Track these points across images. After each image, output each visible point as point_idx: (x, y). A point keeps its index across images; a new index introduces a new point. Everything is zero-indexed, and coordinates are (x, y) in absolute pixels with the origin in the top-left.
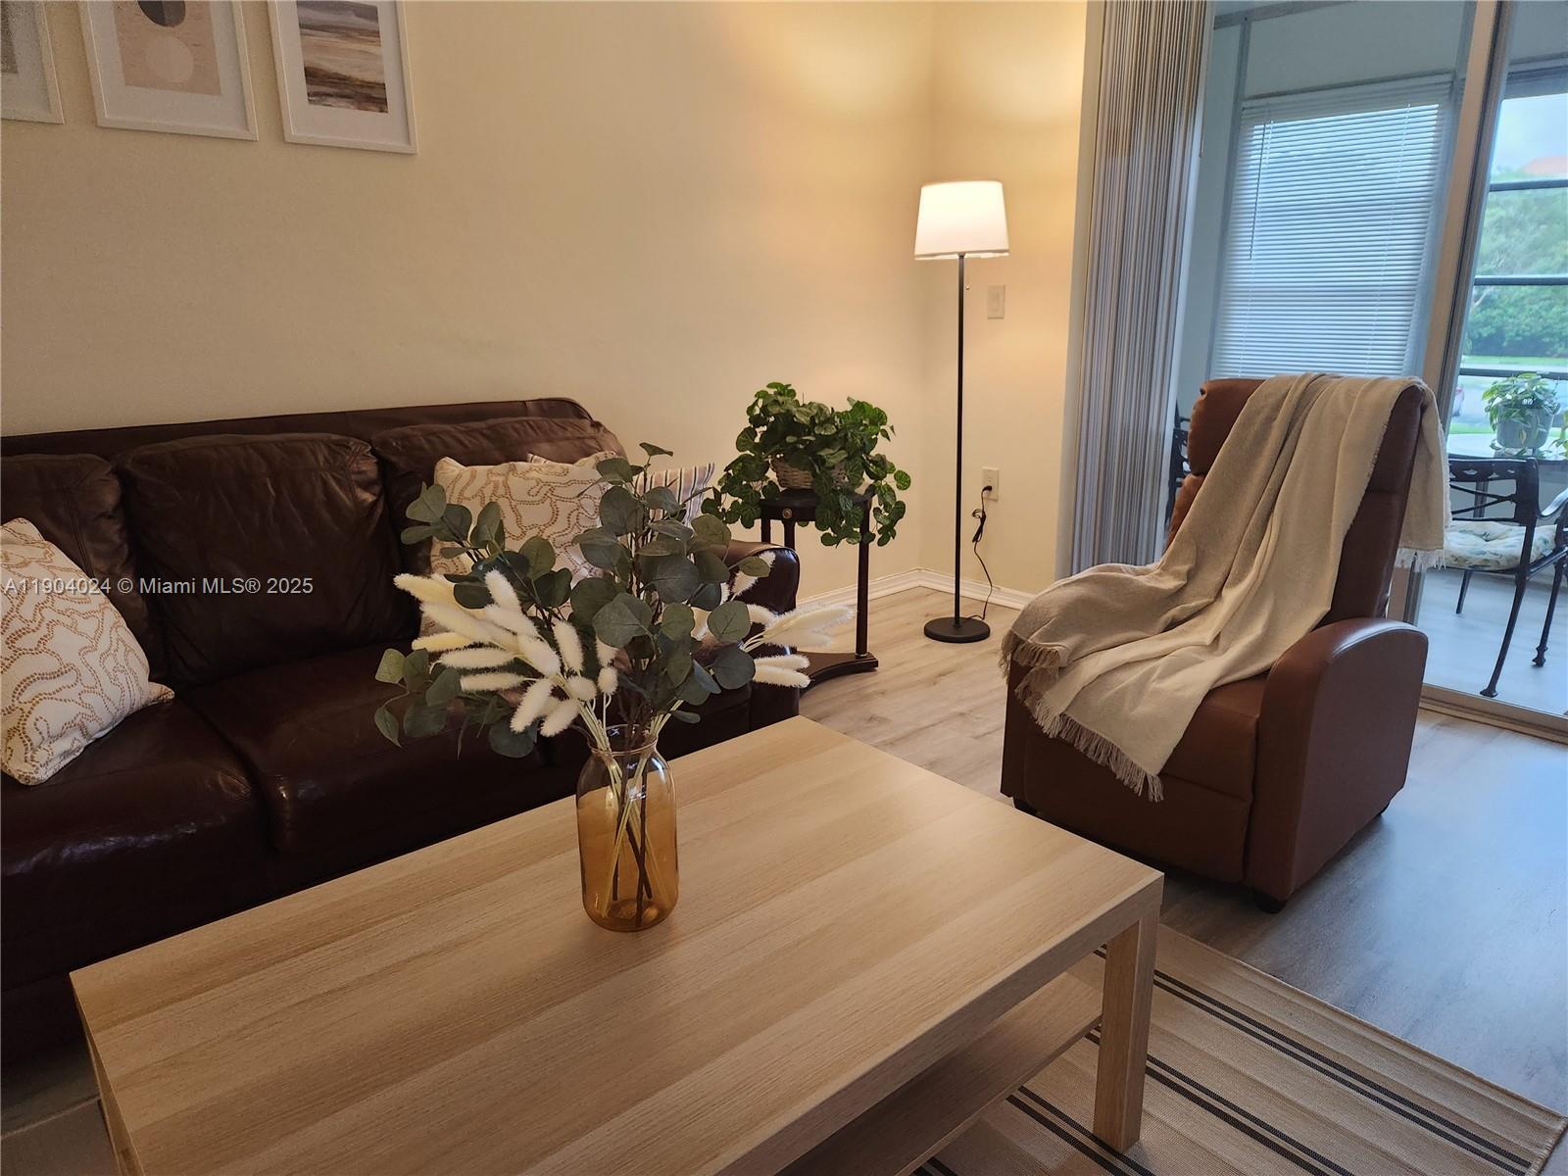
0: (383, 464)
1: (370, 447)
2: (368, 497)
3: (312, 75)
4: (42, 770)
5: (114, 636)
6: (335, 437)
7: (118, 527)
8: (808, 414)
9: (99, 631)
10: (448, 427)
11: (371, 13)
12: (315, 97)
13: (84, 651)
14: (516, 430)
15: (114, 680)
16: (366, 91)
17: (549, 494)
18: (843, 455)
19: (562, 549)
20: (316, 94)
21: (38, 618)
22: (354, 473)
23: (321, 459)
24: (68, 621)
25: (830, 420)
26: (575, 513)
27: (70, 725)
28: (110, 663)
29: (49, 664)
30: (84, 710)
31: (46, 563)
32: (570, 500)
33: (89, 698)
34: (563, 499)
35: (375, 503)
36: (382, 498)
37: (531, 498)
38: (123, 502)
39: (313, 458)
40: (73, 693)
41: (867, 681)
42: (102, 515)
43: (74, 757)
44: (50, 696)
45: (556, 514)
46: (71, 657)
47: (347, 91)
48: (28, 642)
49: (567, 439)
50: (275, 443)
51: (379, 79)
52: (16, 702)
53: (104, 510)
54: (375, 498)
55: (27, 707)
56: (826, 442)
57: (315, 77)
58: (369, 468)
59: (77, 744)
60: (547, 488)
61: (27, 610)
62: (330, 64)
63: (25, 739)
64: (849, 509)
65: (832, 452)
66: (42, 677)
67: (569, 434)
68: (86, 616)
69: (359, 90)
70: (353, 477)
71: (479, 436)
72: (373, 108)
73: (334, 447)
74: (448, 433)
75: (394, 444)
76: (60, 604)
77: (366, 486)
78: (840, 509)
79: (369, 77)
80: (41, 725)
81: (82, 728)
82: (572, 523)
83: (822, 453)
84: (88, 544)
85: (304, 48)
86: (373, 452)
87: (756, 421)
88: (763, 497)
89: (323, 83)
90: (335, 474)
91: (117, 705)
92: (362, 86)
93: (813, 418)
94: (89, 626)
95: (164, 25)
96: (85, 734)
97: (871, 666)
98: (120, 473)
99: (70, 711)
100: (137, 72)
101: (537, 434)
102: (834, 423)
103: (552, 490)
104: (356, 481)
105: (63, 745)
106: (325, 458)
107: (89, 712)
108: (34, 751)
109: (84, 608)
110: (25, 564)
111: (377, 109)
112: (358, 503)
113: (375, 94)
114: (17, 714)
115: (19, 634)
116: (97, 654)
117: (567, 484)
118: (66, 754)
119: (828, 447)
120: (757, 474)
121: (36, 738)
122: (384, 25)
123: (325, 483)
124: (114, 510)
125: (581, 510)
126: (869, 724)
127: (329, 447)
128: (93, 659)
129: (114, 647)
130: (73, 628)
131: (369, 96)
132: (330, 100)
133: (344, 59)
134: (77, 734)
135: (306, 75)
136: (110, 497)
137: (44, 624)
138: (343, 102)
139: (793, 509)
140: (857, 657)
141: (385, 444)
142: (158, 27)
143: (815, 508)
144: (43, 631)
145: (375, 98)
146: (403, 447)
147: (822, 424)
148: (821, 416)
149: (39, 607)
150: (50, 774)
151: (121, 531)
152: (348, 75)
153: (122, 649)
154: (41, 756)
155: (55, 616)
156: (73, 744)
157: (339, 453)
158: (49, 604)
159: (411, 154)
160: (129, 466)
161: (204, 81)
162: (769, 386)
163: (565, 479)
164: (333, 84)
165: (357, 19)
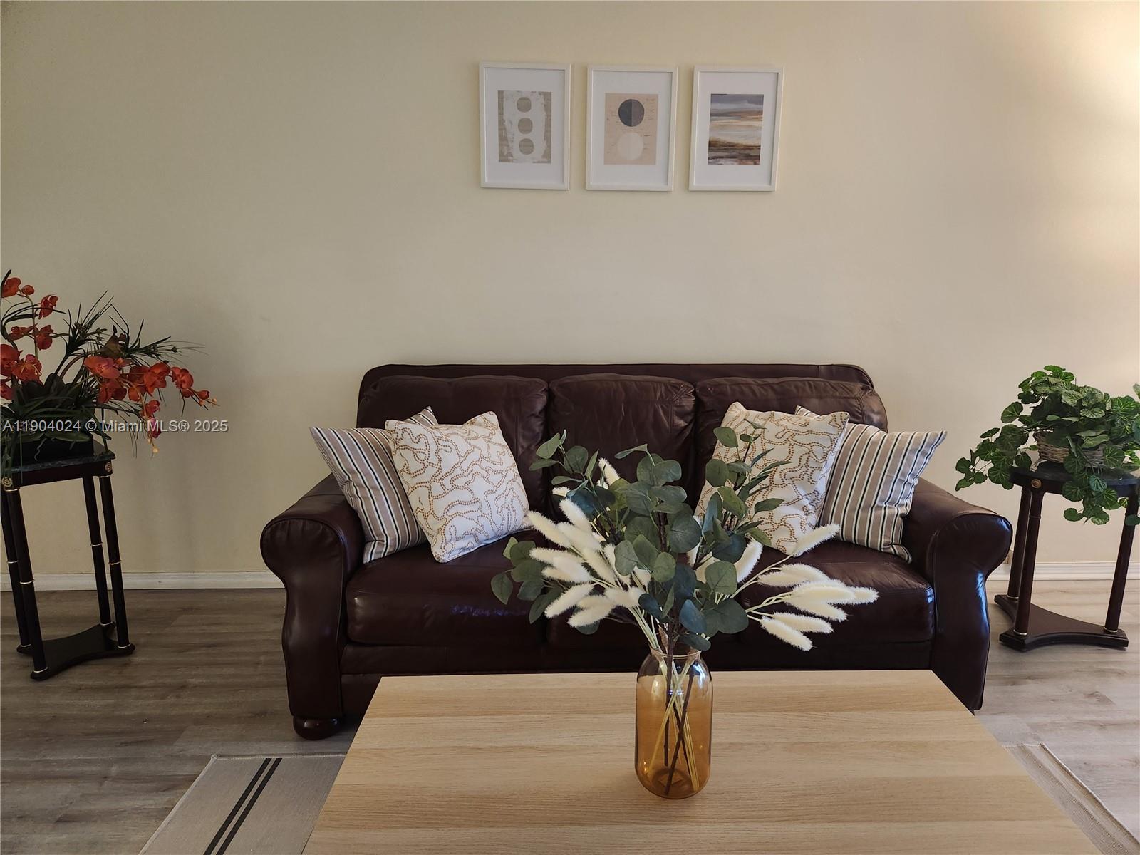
0: (698, 403)
1: (693, 390)
2: (682, 423)
3: (713, 145)
4: (447, 555)
5: (509, 486)
6: (673, 381)
7: (540, 423)
8: (1076, 397)
9: (501, 482)
10: (750, 380)
11: (759, 99)
12: (713, 159)
13: (487, 493)
14: (796, 387)
15: (500, 513)
16: (747, 152)
17: (789, 439)
18: (1105, 438)
19: (791, 482)
20: (714, 158)
21: (469, 470)
22: (677, 406)
23: (658, 395)
24: (485, 474)
25: (1101, 405)
26: (807, 456)
27: (469, 533)
28: (501, 502)
29: (466, 496)
30: (478, 526)
31: (488, 440)
32: (804, 445)
33: (482, 520)
34: (799, 444)
35: (686, 427)
36: (691, 425)
37: (776, 440)
38: (546, 409)
39: (653, 394)
40: (474, 515)
41: (1113, 656)
42: (533, 415)
43: (469, 552)
44: (462, 514)
45: (791, 454)
46: (479, 494)
47: (734, 154)
48: (460, 482)
49: (835, 397)
50: (635, 382)
51: (757, 143)
52: (445, 514)
53: (533, 412)
54: (686, 424)
55: (449, 518)
56: (1092, 425)
57: (715, 147)
58: (689, 403)
59: (470, 544)
60: (789, 434)
61: (465, 465)
62: (726, 137)
63: (444, 536)
64: (1102, 490)
65: (1094, 434)
66: (461, 503)
67: (837, 394)
68: (496, 472)
69: (742, 152)
70: (675, 409)
71: (770, 390)
72: (750, 163)
73: (669, 387)
74: (747, 384)
75: (709, 389)
76: (485, 464)
77: (682, 416)
78: (1090, 490)
79: (750, 142)
80: (453, 529)
81: (475, 536)
82: (802, 463)
83: (1082, 434)
84: (521, 431)
85: (711, 130)
86: (694, 393)
87: (1026, 398)
88: (1015, 465)
89: (719, 150)
90: (664, 406)
91: (498, 527)
92: (744, 149)
93: (1080, 402)
94: (495, 479)
95: (630, 126)
96: (477, 540)
97: (1120, 643)
98: (550, 393)
99: (470, 525)
100: (611, 156)
101: (812, 391)
102: (1104, 408)
103: (793, 436)
104: (676, 412)
105: (463, 544)
106: (661, 394)
107: (480, 528)
108: (446, 543)
109: (496, 468)
110: (476, 438)
111: (753, 163)
112: (674, 426)
113: (752, 153)
114: (444, 521)
115: (456, 478)
116: (495, 495)
117: (806, 433)
118: (463, 549)
119: (1092, 429)
120: (1013, 444)
121: (448, 537)
122: (767, 107)
123: (656, 411)
124: (540, 413)
125: (811, 454)
126: (1087, 700)
127: (666, 387)
128: (491, 498)
129: (507, 492)
130: (486, 479)
131: (749, 155)
132: (722, 161)
133: (736, 133)
134: (472, 539)
135: (709, 146)
136: (539, 406)
137: (471, 474)
138: (729, 161)
139: (1043, 481)
140: (1106, 632)
141: (704, 389)
142: (628, 127)
143: (1064, 482)
144: (470, 477)
145: (752, 156)
146: (714, 392)
147: (1089, 408)
148: (1092, 399)
149: (473, 464)
150: (451, 559)
151: (542, 424)
152: (736, 142)
153: (511, 494)
154: (449, 548)
155: (480, 470)
156: (470, 545)
157: (671, 392)
158: (478, 463)
159: (770, 192)
160: (554, 389)
161: (647, 156)
162: (1044, 368)
163: (804, 429)
164: (726, 150)
165: (749, 105)
